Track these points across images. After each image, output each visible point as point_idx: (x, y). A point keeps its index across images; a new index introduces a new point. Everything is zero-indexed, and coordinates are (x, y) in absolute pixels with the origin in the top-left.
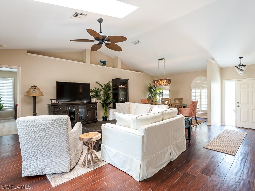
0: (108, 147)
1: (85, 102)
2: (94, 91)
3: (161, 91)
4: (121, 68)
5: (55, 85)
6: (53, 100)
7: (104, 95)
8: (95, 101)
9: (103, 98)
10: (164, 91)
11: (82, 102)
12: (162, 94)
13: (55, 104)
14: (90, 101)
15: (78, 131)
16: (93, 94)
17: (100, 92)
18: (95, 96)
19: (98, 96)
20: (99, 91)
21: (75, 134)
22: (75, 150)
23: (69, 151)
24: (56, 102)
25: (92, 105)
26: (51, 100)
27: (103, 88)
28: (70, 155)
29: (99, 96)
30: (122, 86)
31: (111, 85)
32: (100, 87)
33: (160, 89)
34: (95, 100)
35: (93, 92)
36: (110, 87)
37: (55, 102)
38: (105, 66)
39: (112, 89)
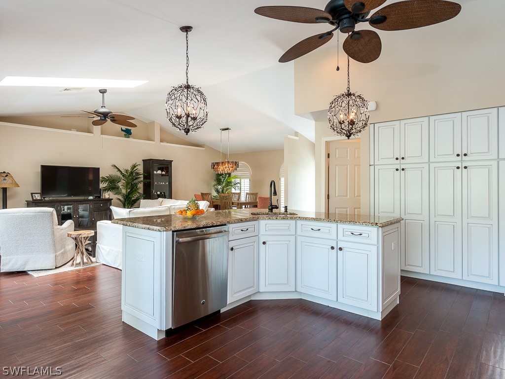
0: (103, 246)
1: (91, 198)
2: (108, 180)
3: (238, 180)
4: (162, 141)
5: (39, 170)
6: (36, 195)
7: (127, 186)
8: (108, 197)
9: (124, 191)
10: (242, 180)
11: (86, 198)
12: (239, 185)
13: (39, 200)
14: (99, 197)
15: (67, 229)
16: (106, 185)
17: (118, 182)
18: (110, 188)
19: (116, 188)
20: (117, 180)
21: (63, 231)
22: (61, 249)
23: (54, 246)
24: (40, 197)
25: (101, 203)
26: (32, 194)
27: (123, 176)
28: (56, 251)
29: (118, 188)
30: (159, 172)
31: (140, 169)
32: (119, 174)
33: (236, 177)
34: (109, 195)
35: (106, 181)
36: (138, 174)
37: (38, 197)
38: (129, 137)
39: (142, 176)
